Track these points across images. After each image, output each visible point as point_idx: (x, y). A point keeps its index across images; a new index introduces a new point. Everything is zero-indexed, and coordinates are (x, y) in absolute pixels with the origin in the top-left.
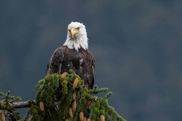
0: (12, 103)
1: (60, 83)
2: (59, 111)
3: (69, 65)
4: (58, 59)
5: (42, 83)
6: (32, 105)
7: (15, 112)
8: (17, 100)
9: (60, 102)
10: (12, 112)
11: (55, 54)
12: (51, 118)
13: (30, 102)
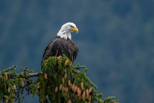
0: (28, 74)
1: (57, 63)
2: (56, 79)
3: (63, 51)
4: (57, 47)
5: (46, 62)
6: (40, 75)
7: (29, 79)
8: (31, 72)
9: (57, 74)
10: (28, 79)
11: (55, 43)
12: (51, 83)
13: (39, 73)
